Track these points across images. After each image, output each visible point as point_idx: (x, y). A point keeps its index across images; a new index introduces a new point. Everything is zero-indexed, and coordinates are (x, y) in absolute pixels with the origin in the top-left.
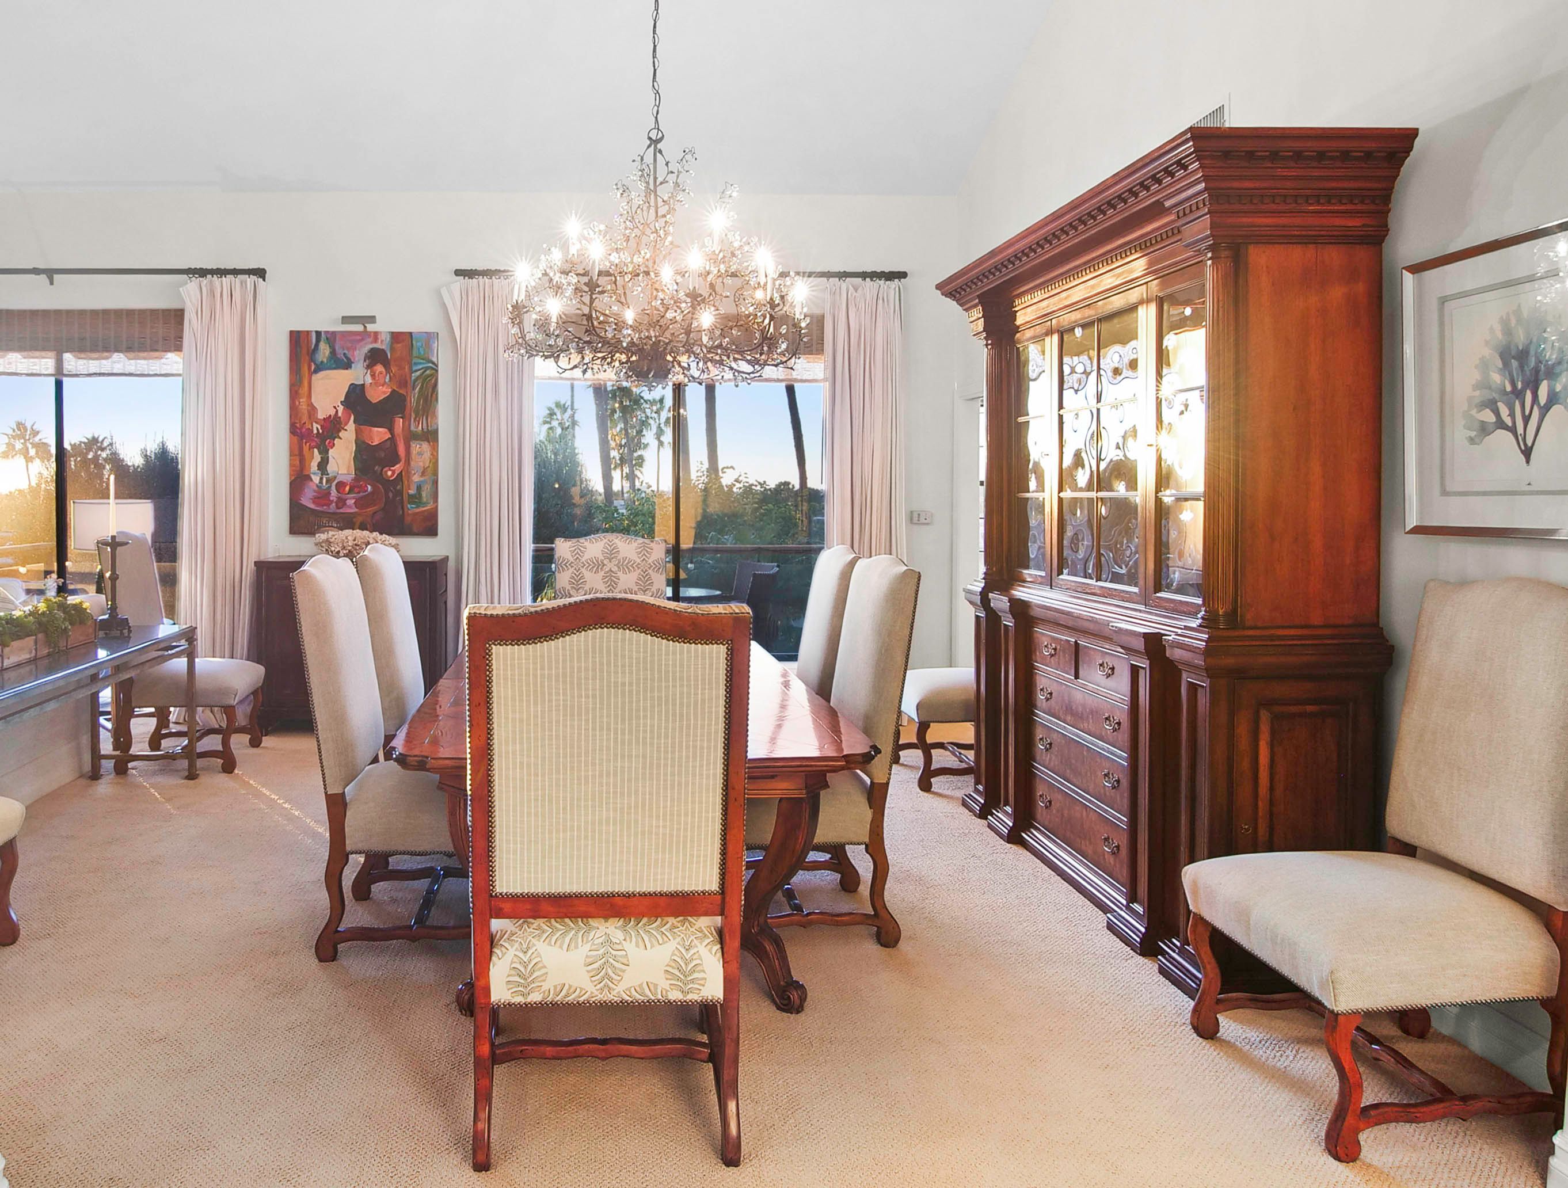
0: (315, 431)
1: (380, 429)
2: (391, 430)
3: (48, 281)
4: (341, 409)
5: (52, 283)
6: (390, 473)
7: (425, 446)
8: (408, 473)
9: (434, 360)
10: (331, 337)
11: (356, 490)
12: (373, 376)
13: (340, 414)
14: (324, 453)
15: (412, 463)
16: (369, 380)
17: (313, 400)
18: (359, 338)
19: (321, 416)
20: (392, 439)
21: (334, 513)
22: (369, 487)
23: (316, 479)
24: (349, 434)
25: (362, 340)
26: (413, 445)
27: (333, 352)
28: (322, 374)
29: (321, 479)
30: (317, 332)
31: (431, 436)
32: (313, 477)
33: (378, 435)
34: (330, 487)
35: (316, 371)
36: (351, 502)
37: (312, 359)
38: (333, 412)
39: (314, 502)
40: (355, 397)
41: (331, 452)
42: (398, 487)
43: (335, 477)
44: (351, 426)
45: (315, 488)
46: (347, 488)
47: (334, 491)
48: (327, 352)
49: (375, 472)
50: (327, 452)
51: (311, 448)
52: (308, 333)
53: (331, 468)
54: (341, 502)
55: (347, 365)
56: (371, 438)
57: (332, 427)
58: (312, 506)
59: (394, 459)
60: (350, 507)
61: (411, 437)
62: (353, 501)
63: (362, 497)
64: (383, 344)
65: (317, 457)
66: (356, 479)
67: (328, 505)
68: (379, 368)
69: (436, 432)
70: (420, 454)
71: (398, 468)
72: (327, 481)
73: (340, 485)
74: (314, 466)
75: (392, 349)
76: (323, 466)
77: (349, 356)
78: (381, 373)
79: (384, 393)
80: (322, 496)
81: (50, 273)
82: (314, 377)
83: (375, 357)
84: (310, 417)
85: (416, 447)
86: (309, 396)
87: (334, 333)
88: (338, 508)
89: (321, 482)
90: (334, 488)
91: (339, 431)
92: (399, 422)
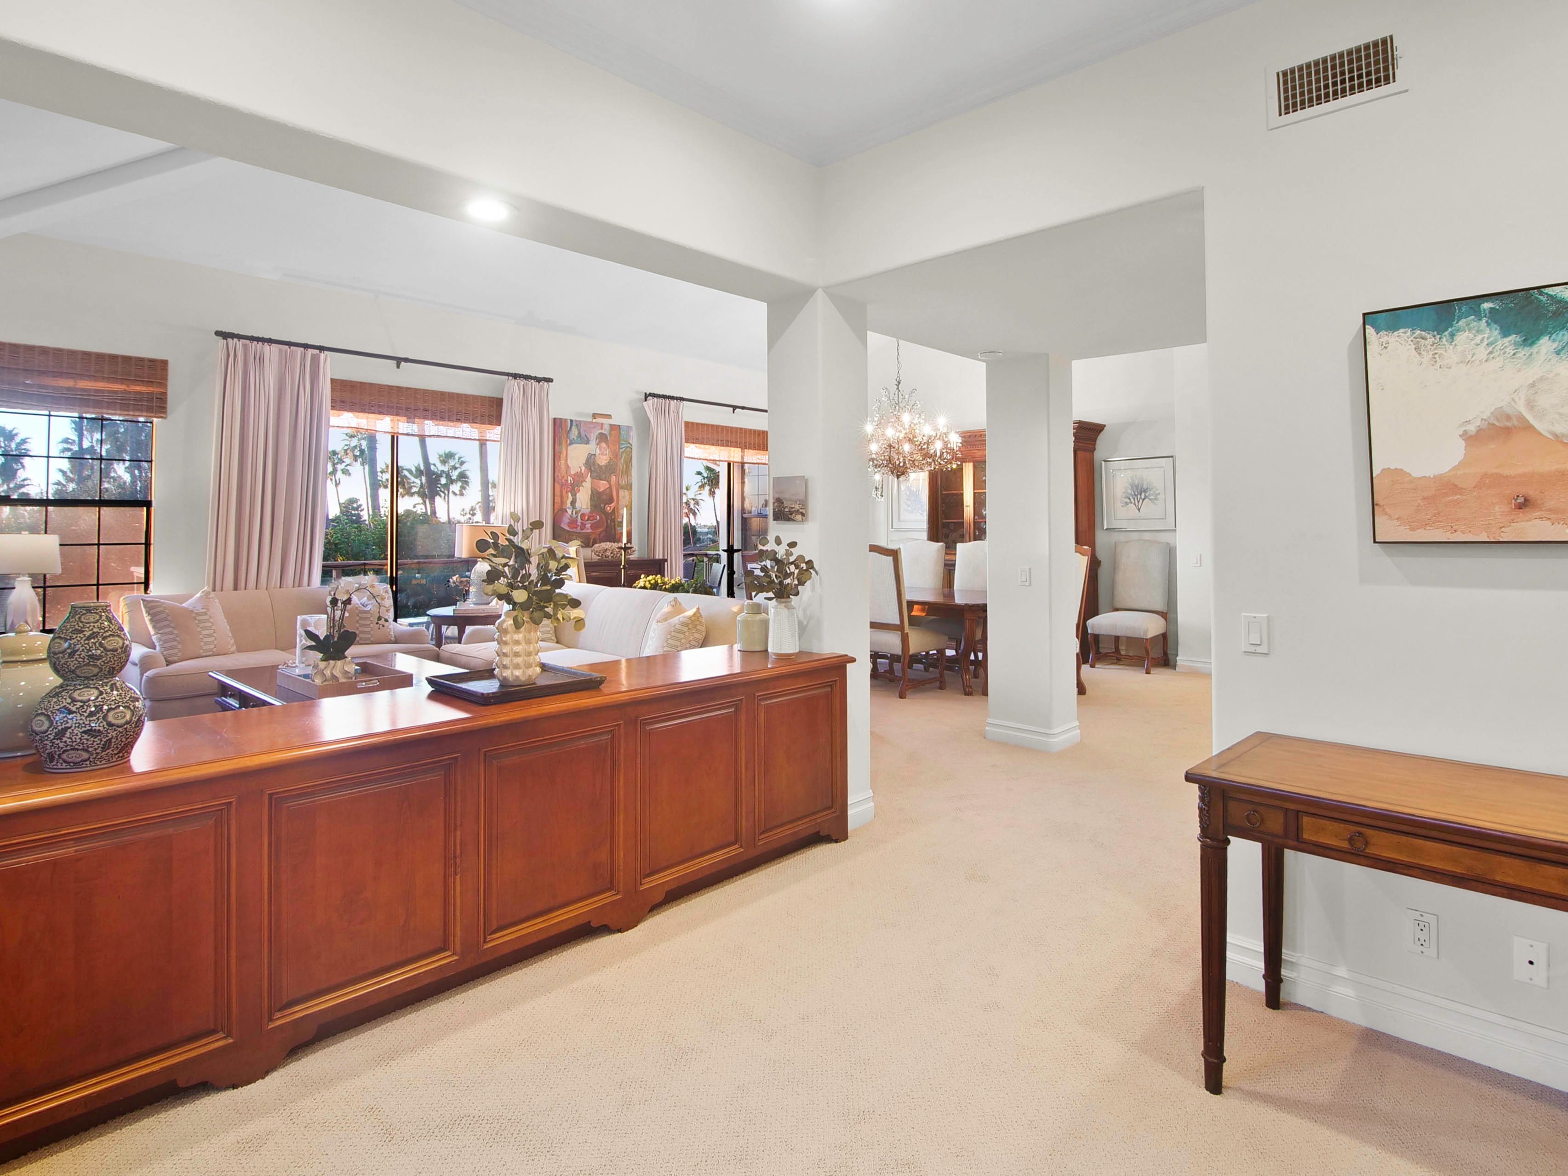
0: (569, 482)
1: (604, 482)
2: (610, 483)
4: (583, 468)
5: (398, 367)
6: (608, 508)
7: (626, 492)
8: (618, 508)
9: (631, 442)
10: (579, 424)
11: (591, 518)
12: (600, 449)
13: (583, 472)
14: (574, 495)
15: (620, 503)
16: (598, 452)
17: (568, 462)
18: (592, 426)
19: (573, 473)
20: (610, 488)
21: (579, 533)
22: (598, 517)
23: (569, 511)
24: (587, 485)
25: (595, 427)
26: (620, 491)
27: (579, 433)
28: (574, 446)
29: (572, 511)
30: (571, 420)
31: (629, 487)
32: (568, 510)
33: (603, 485)
34: (577, 517)
35: (571, 444)
36: (588, 526)
37: (568, 437)
38: (579, 470)
39: (569, 526)
40: (590, 462)
41: (578, 495)
42: (613, 517)
43: (580, 511)
44: (589, 479)
45: (569, 516)
46: (587, 517)
47: (579, 520)
48: (576, 433)
49: (601, 507)
50: (575, 495)
51: (567, 492)
52: (566, 420)
53: (578, 505)
54: (583, 526)
55: (587, 442)
56: (599, 487)
57: (579, 479)
58: (567, 528)
59: (611, 500)
60: (588, 529)
61: (619, 487)
62: (589, 525)
63: (595, 522)
64: (606, 430)
65: (570, 498)
66: (591, 512)
67: (576, 528)
68: (604, 445)
69: (631, 485)
70: (624, 497)
71: (612, 505)
72: (576, 513)
73: (583, 515)
74: (569, 502)
75: (610, 434)
76: (573, 503)
77: (588, 436)
78: (604, 448)
79: (606, 460)
80: (573, 522)
81: (399, 361)
82: (569, 448)
83: (602, 438)
84: (567, 473)
85: (622, 493)
86: (566, 460)
87: (580, 421)
88: (582, 530)
89: (572, 514)
90: (579, 517)
91: (582, 482)
92: (613, 478)
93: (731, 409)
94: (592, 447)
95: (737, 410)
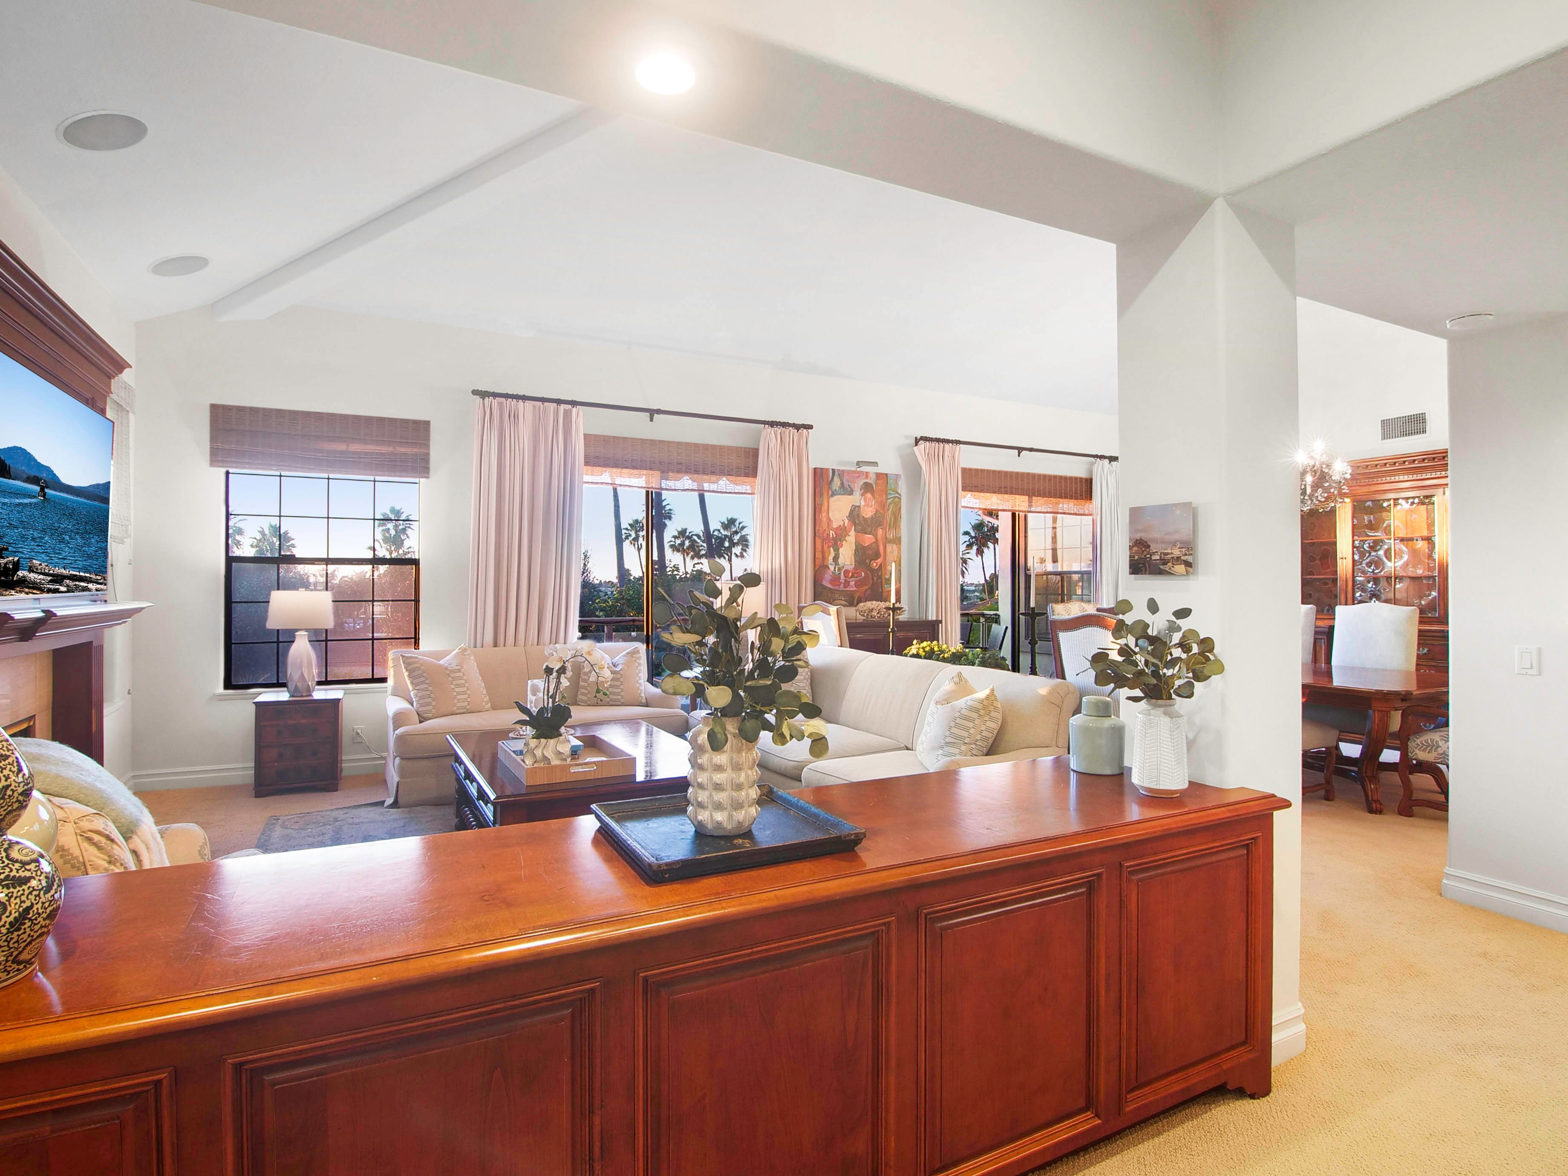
0: (831, 536)
1: (870, 536)
2: (876, 536)
3: (649, 418)
4: (846, 521)
5: (652, 420)
6: (875, 564)
7: (895, 547)
8: (885, 564)
9: (899, 492)
10: (841, 474)
11: (856, 575)
12: (865, 500)
13: (846, 525)
14: (837, 550)
15: (887, 558)
16: (863, 503)
17: (830, 515)
18: (857, 475)
19: (835, 526)
20: (876, 542)
21: (843, 591)
23: (832, 568)
24: (851, 539)
25: (859, 477)
26: (888, 546)
27: (842, 484)
28: (836, 497)
29: (835, 568)
30: (833, 469)
31: (897, 541)
32: (830, 566)
33: (868, 539)
34: (840, 573)
35: (833, 495)
36: (852, 583)
37: (829, 488)
38: (842, 523)
39: (831, 584)
40: (854, 514)
41: (841, 550)
42: (880, 574)
43: (843, 567)
44: (852, 533)
45: (831, 573)
46: (850, 574)
47: (842, 577)
49: (866, 564)
50: (838, 550)
51: (829, 547)
52: (827, 470)
53: (841, 561)
54: (847, 584)
55: (851, 493)
56: (864, 542)
57: (842, 532)
58: (829, 586)
59: (877, 555)
60: (852, 587)
61: (887, 541)
62: (854, 583)
63: (859, 580)
64: (871, 480)
65: (833, 554)
66: (855, 569)
67: (839, 585)
68: (869, 495)
69: (900, 538)
70: (892, 552)
71: (879, 561)
72: (838, 570)
73: (846, 572)
74: (831, 558)
75: (877, 484)
76: (836, 559)
78: (869, 499)
79: (872, 512)
80: (835, 579)
81: (652, 412)
82: (832, 500)
83: (867, 488)
84: (828, 526)
85: (889, 547)
86: (828, 513)
87: (843, 471)
88: (845, 587)
89: (835, 570)
90: (842, 574)
91: (845, 536)
92: (880, 532)
94: (856, 498)
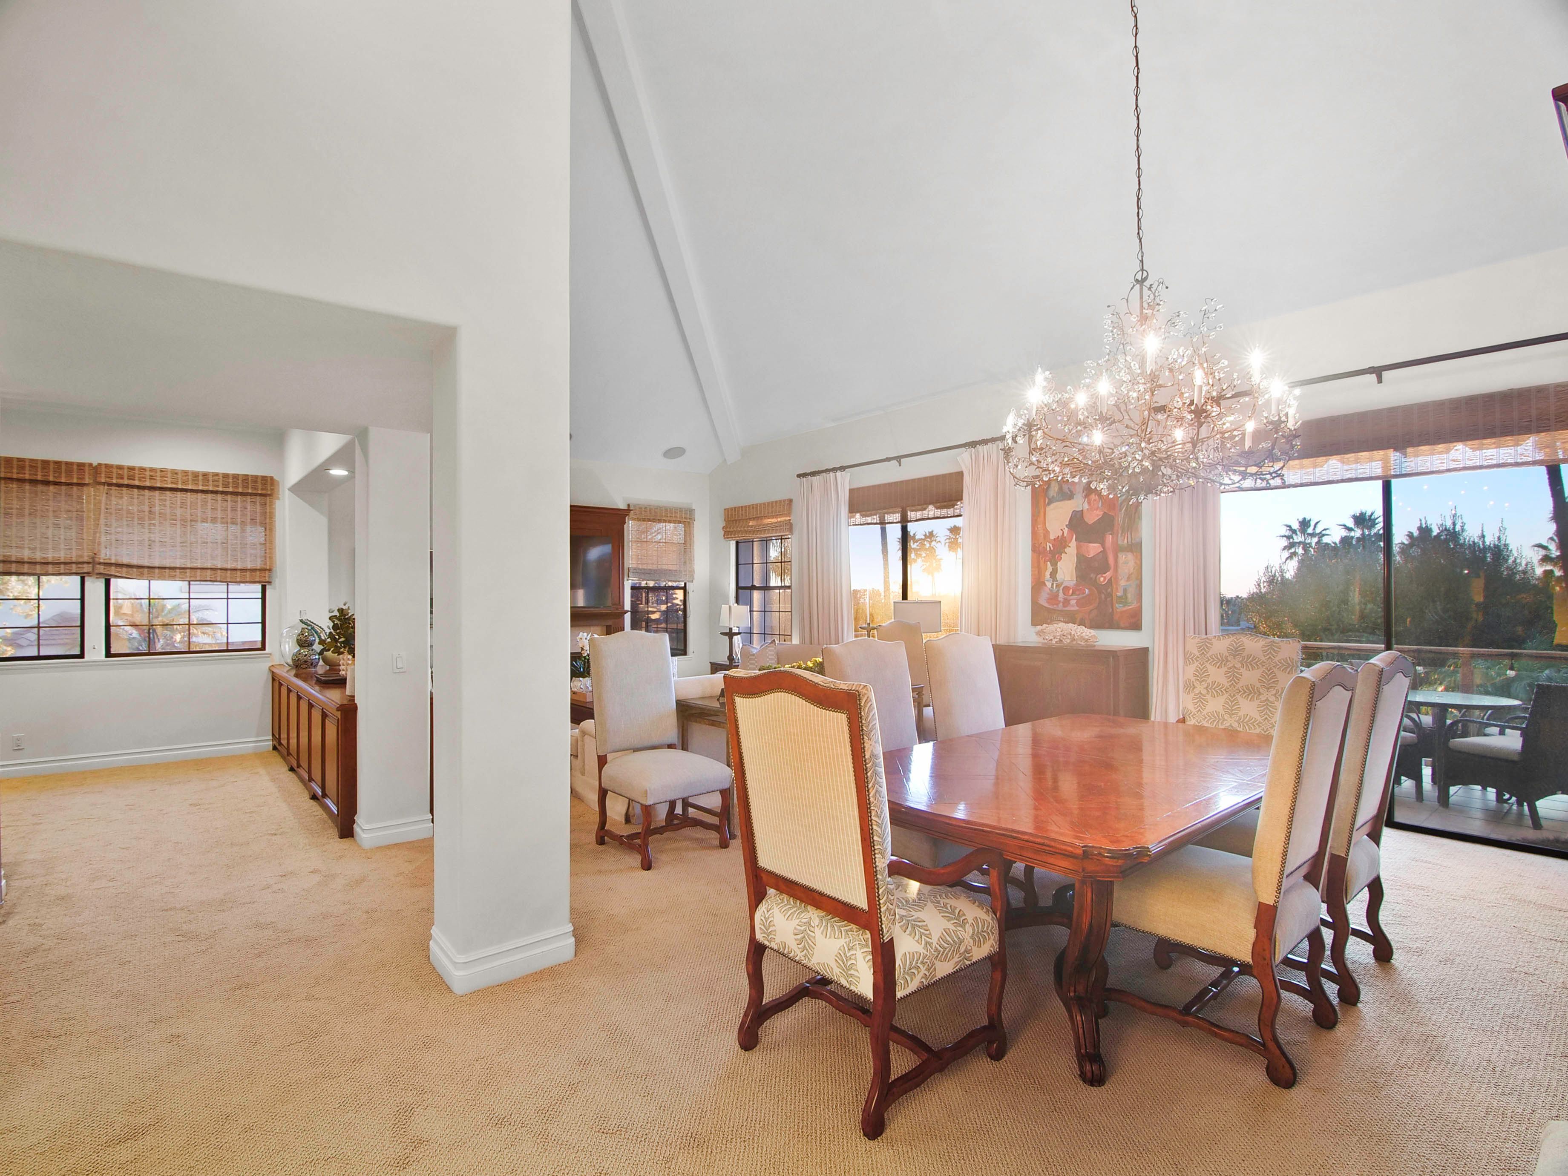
0: (1048, 549)
1: (1095, 544)
2: (1103, 545)
3: (898, 464)
4: (1066, 530)
5: (900, 465)
6: (1102, 579)
7: (1130, 556)
8: (1117, 578)
11: (1077, 593)
12: (1089, 503)
13: (1065, 535)
14: (1054, 565)
15: (1120, 571)
16: (1086, 506)
17: (1047, 526)
19: (1052, 537)
20: (1104, 552)
21: (1061, 611)
22: (1087, 590)
23: (1049, 584)
24: (1072, 549)
26: (1120, 555)
27: (1060, 488)
28: (1053, 505)
29: (1053, 584)
31: (1136, 548)
32: (1047, 583)
33: (1094, 549)
34: (1058, 590)
35: (1049, 504)
36: (1073, 602)
37: (1046, 495)
39: (1048, 602)
40: (1076, 521)
41: (1059, 564)
42: (1109, 590)
43: (1062, 583)
44: (1073, 544)
45: (1048, 591)
46: (1071, 591)
47: (1061, 595)
48: (1057, 489)
49: (1091, 578)
50: (1057, 564)
51: (1045, 562)
53: (1059, 576)
54: (1066, 602)
55: (1070, 496)
56: (1088, 552)
57: (1061, 544)
58: (1046, 605)
59: (1105, 568)
60: (1073, 606)
61: (1118, 549)
62: (1075, 601)
63: (1082, 598)
65: (1050, 568)
66: (1077, 585)
67: (1057, 605)
68: (1094, 496)
69: (1140, 544)
70: (1127, 562)
71: (1108, 575)
72: (1057, 586)
73: (1066, 589)
74: (1048, 574)
76: (1053, 574)
77: (1072, 489)
78: (1095, 500)
79: (1098, 515)
80: (1053, 597)
81: (898, 459)
82: (1048, 508)
84: (1045, 538)
85: (1122, 557)
86: (1045, 523)
88: (1064, 606)
89: (1052, 587)
90: (1061, 591)
91: (1065, 548)
92: (1109, 538)
93: (1373, 377)
94: (1078, 503)
95: (1386, 375)
